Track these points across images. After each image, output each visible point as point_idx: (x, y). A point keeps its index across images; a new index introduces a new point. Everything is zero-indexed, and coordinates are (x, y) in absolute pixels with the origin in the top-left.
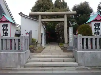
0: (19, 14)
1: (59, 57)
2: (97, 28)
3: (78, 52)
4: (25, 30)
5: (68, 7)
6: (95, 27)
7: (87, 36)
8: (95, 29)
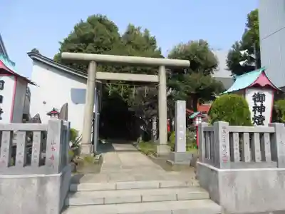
0: (30, 54)
1: (160, 188)
2: (258, 107)
3: (219, 170)
4: (44, 103)
5: (158, 48)
6: (255, 104)
7: (239, 125)
8: (255, 108)
